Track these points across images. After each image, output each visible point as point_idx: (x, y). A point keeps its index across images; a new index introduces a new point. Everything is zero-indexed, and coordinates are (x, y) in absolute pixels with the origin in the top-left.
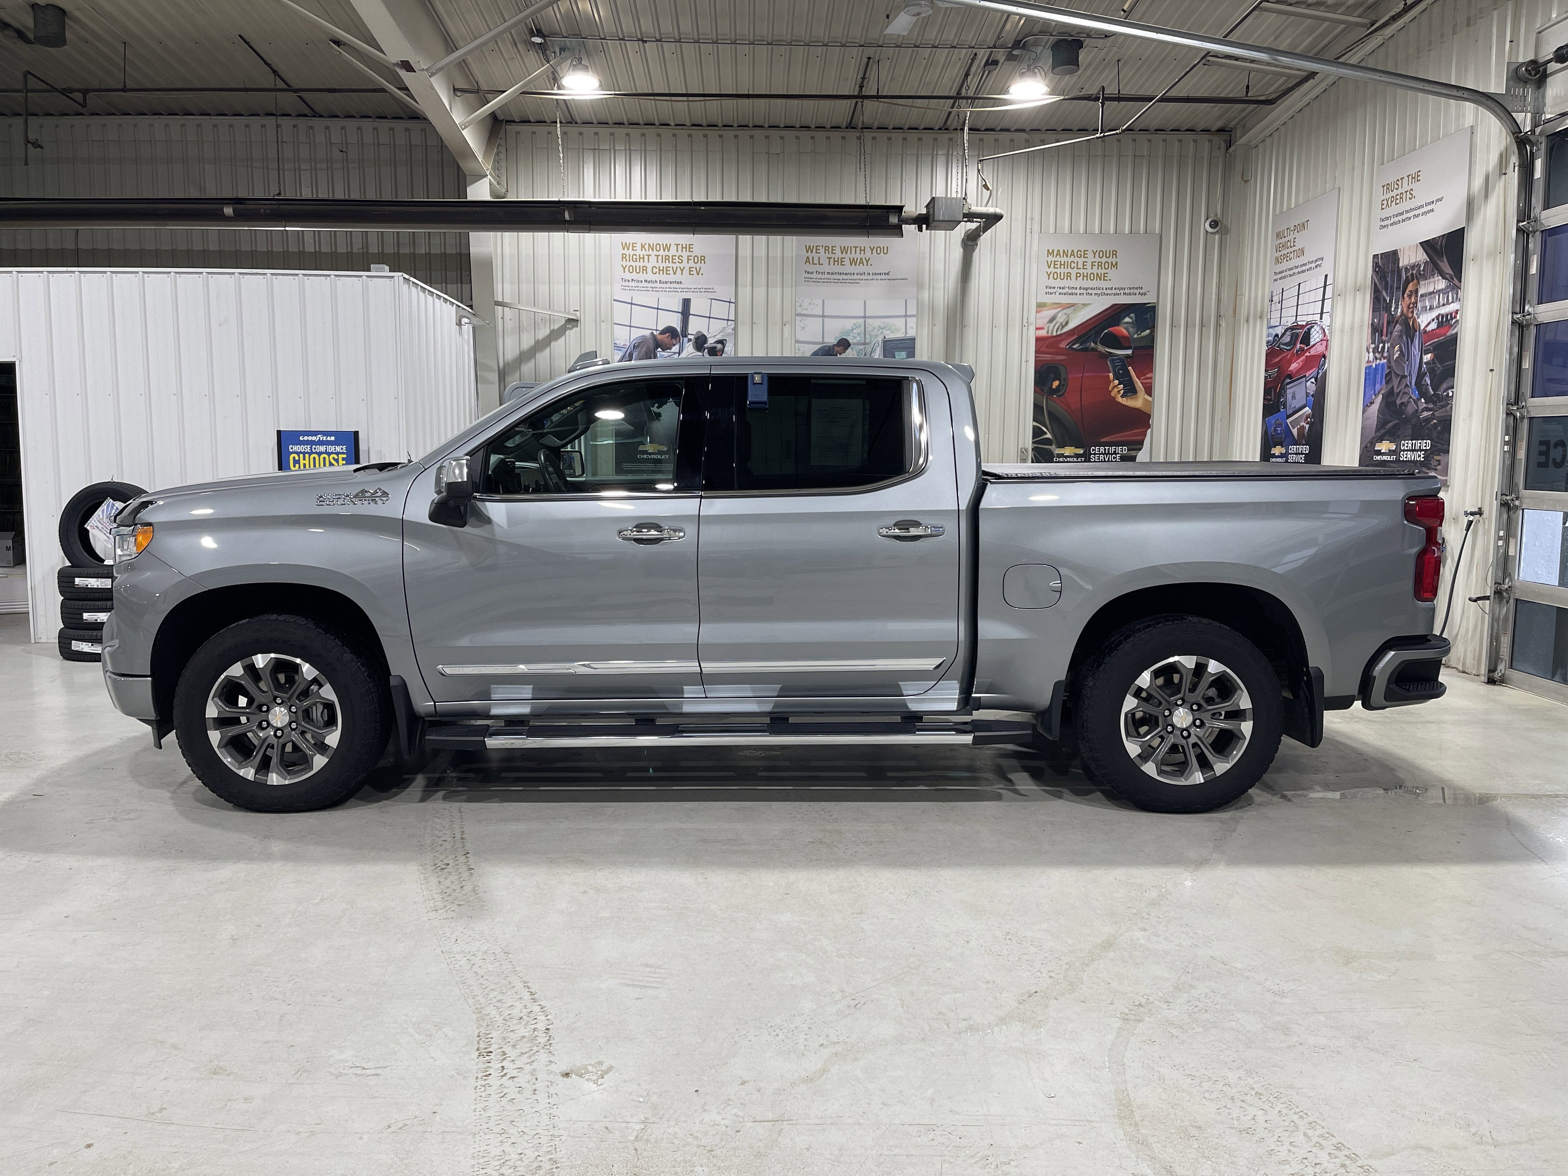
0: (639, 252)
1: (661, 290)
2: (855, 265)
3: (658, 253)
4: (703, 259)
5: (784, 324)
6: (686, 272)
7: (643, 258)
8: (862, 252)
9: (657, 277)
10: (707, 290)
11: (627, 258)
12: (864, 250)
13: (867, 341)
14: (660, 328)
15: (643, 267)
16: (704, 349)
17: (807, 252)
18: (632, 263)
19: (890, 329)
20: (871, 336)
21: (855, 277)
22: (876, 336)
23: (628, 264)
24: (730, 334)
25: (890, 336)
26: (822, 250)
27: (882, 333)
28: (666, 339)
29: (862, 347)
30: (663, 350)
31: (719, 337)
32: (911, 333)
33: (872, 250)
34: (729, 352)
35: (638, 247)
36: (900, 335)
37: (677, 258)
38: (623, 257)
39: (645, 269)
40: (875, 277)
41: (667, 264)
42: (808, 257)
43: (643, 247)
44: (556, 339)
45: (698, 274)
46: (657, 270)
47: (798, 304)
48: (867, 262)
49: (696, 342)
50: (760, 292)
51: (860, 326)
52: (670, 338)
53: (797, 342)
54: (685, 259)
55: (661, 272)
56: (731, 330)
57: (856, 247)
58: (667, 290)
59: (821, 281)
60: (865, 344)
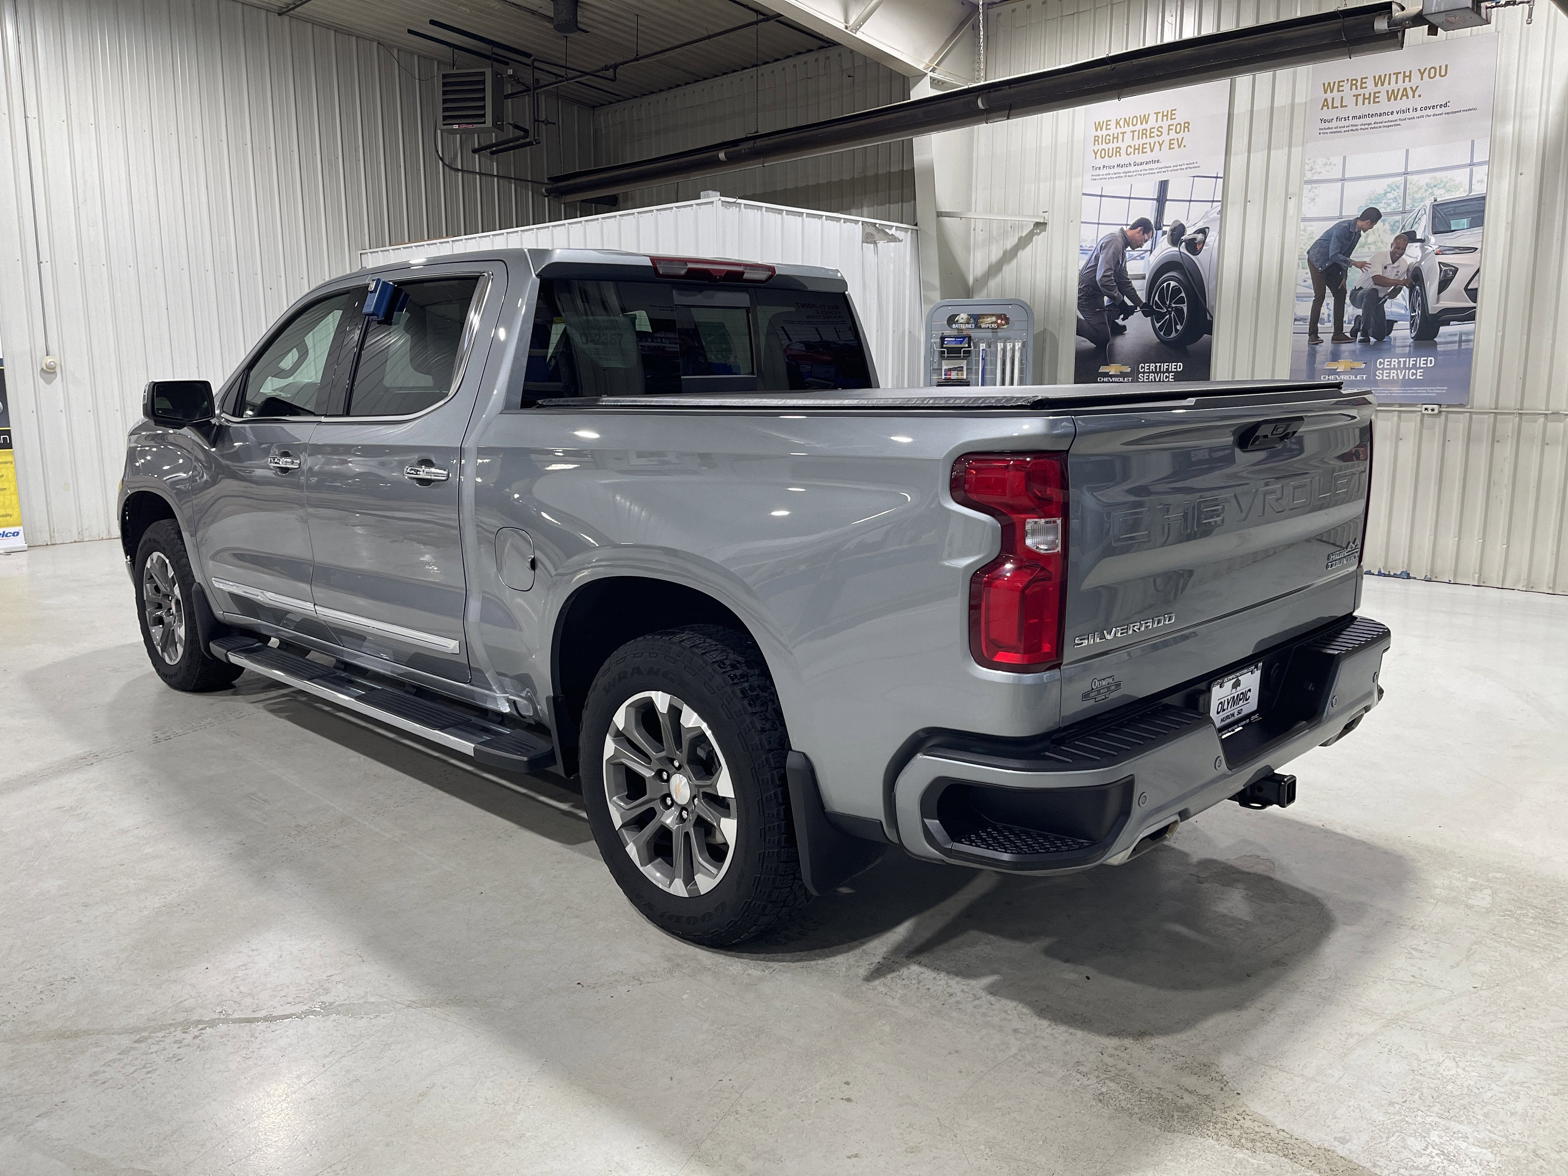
0: (1113, 130)
1: (1134, 174)
2: (1395, 99)
3: (1133, 128)
4: (1187, 126)
5: (1288, 197)
6: (1166, 145)
7: (1117, 138)
8: (1407, 79)
9: (1132, 159)
10: (1191, 166)
11: (1100, 140)
12: (1410, 76)
13: (1408, 208)
14: (1131, 222)
15: (1117, 148)
16: (1181, 243)
17: (1326, 92)
18: (1105, 146)
19: (1445, 186)
20: (1414, 200)
21: (1395, 116)
22: (1422, 199)
23: (1101, 147)
24: (1214, 220)
25: (1444, 196)
26: (1346, 87)
27: (1432, 194)
28: (1137, 235)
29: (1398, 218)
30: (1133, 249)
31: (1200, 225)
32: (1479, 190)
33: (1422, 74)
34: (1211, 244)
35: (1113, 124)
36: (1460, 194)
37: (1155, 130)
38: (1095, 141)
39: (1118, 151)
40: (1424, 113)
41: (1145, 140)
42: (1326, 100)
43: (1118, 123)
44: (1024, 248)
45: (1179, 147)
46: (1132, 150)
47: (1307, 167)
48: (1414, 92)
49: (1171, 234)
50: (1258, 158)
51: (1398, 187)
52: (1141, 232)
53: (1305, 220)
54: (1165, 130)
55: (1137, 151)
56: (1215, 215)
57: (1397, 74)
58: (1142, 173)
59: (1343, 130)
60: (1404, 212)
